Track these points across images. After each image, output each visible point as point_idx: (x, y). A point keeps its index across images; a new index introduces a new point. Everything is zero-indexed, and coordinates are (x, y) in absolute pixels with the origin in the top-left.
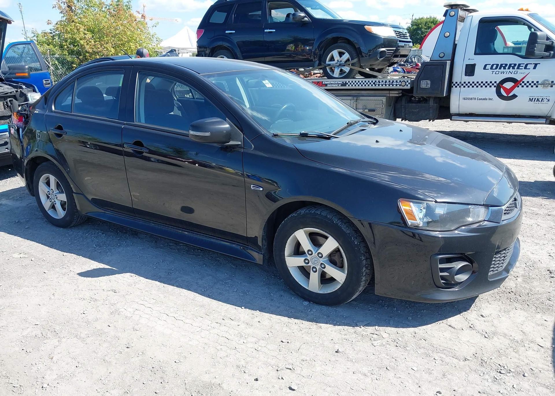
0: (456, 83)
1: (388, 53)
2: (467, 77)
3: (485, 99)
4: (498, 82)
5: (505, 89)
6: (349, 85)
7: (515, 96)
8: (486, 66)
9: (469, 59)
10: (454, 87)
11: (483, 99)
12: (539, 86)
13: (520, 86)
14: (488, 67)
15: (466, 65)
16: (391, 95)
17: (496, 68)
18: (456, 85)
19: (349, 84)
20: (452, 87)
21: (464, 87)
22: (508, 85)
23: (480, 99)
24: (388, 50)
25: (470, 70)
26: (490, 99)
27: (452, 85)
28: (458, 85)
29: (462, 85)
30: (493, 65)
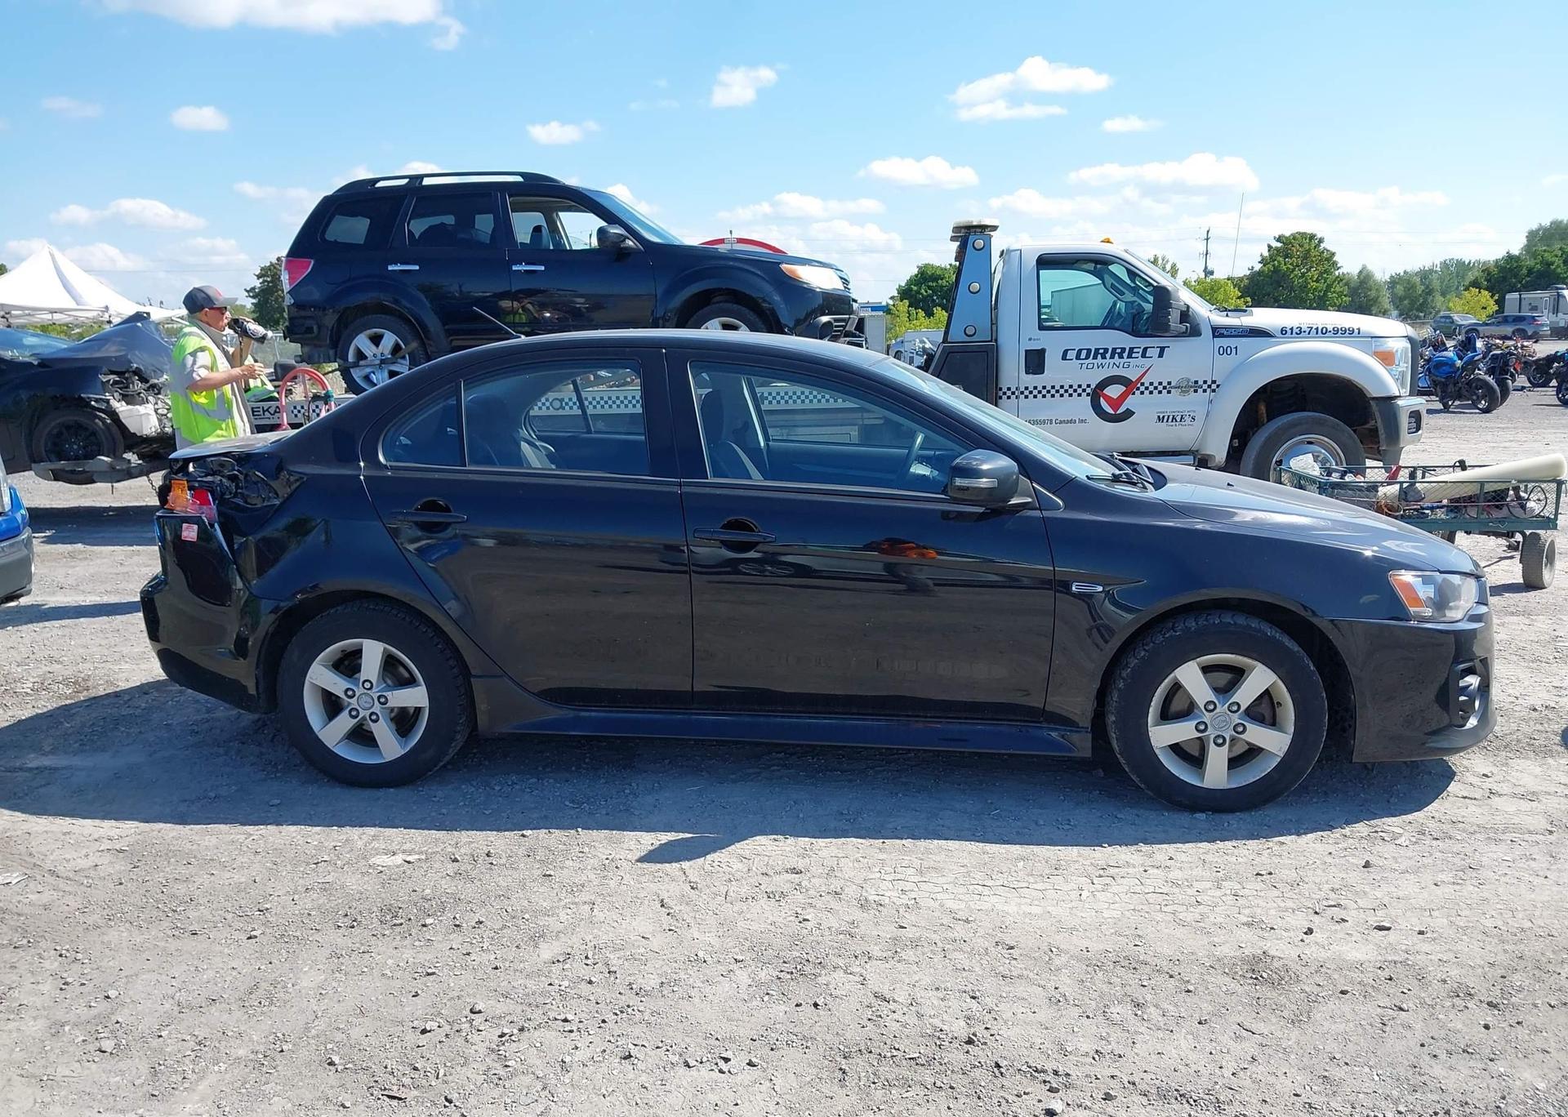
0: (1009, 389)
1: (836, 326)
2: (1031, 376)
3: (1071, 422)
4: (1093, 386)
5: (1108, 399)
6: (770, 402)
7: (1129, 414)
8: (1066, 352)
9: (1030, 339)
10: (1005, 397)
11: (1068, 422)
12: (1173, 390)
13: (1138, 392)
14: (1072, 355)
15: (1026, 351)
16: (867, 422)
17: (1087, 357)
18: (1009, 393)
19: (770, 398)
20: (1001, 398)
21: (1026, 397)
22: (1114, 391)
23: (1061, 422)
24: (836, 320)
25: (1035, 361)
26: (1082, 421)
27: (1001, 393)
28: (1013, 393)
29: (1022, 393)
30: (1080, 351)
